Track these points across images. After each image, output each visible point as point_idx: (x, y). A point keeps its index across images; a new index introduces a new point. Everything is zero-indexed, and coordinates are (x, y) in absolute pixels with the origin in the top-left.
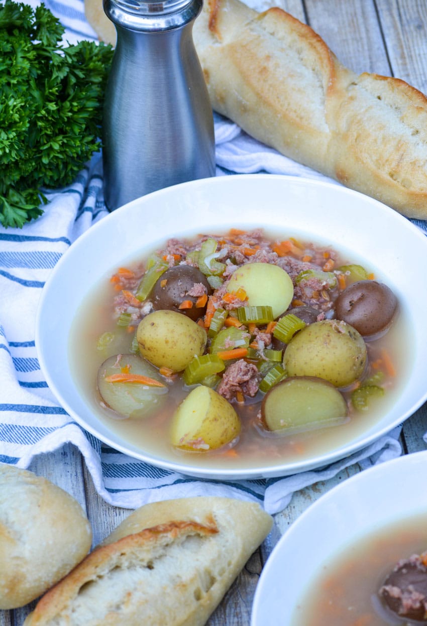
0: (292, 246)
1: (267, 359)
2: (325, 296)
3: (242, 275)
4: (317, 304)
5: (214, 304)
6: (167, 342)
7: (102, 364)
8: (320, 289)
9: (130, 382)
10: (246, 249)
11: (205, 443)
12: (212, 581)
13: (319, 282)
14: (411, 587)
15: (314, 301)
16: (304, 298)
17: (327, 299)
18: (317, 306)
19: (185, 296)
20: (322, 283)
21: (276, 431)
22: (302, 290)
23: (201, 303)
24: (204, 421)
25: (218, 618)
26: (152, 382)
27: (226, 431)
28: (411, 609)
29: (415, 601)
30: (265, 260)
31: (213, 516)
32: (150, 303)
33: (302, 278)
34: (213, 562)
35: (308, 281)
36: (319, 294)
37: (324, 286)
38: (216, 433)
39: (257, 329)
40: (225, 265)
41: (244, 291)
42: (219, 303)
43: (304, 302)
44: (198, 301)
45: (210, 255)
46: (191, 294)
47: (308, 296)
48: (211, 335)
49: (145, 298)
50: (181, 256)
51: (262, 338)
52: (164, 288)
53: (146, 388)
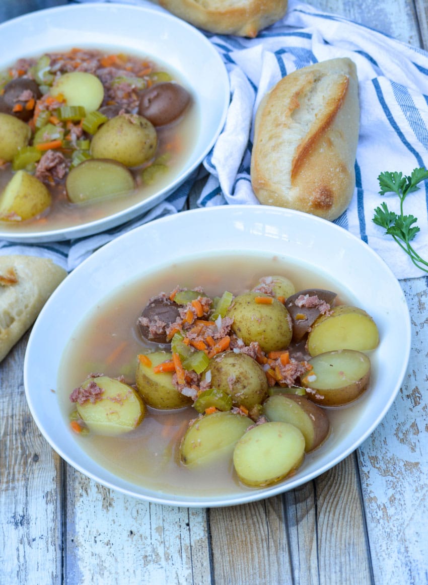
1: (78, 148)
2: (134, 97)
3: (62, 82)
5: (40, 107)
8: (130, 91)
10: (77, 62)
11: (17, 215)
12: (12, 320)
13: (129, 85)
14: (156, 317)
15: (125, 101)
16: (117, 99)
17: (136, 99)
18: (126, 105)
19: (16, 101)
20: (131, 87)
21: (77, 203)
23: (30, 106)
24: (16, 198)
25: (21, 349)
27: (35, 205)
28: (156, 334)
29: (158, 328)
31: (14, 269)
34: (11, 305)
35: (120, 85)
36: (129, 95)
37: (133, 89)
38: (27, 207)
39: (72, 124)
40: (55, 76)
41: (61, 95)
42: (44, 105)
43: (117, 102)
44: (27, 105)
46: (21, 99)
47: (120, 97)
48: (34, 131)
51: (75, 132)
52: (2, 96)
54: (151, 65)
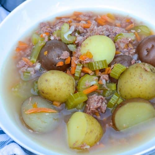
0: (107, 18)
1: (109, 89)
2: (131, 46)
3: (87, 44)
4: (127, 51)
5: (75, 61)
6: (56, 89)
7: (22, 104)
8: (128, 42)
9: (39, 112)
10: (84, 24)
11: (87, 145)
13: (127, 39)
15: (125, 50)
16: (120, 49)
17: (132, 48)
18: (127, 52)
19: (59, 59)
20: (128, 40)
21: (121, 131)
22: (118, 44)
26: (50, 111)
30: (98, 33)
32: (39, 63)
33: (118, 38)
35: (121, 39)
36: (128, 45)
37: (130, 41)
38: (92, 138)
39: (100, 72)
40: (75, 37)
41: (90, 53)
42: (78, 61)
43: (121, 51)
44: (66, 61)
45: (67, 32)
46: (62, 58)
47: (122, 48)
49: (35, 61)
50: (49, 32)
51: (104, 78)
52: (46, 56)
53: (47, 114)
54: (132, 21)
